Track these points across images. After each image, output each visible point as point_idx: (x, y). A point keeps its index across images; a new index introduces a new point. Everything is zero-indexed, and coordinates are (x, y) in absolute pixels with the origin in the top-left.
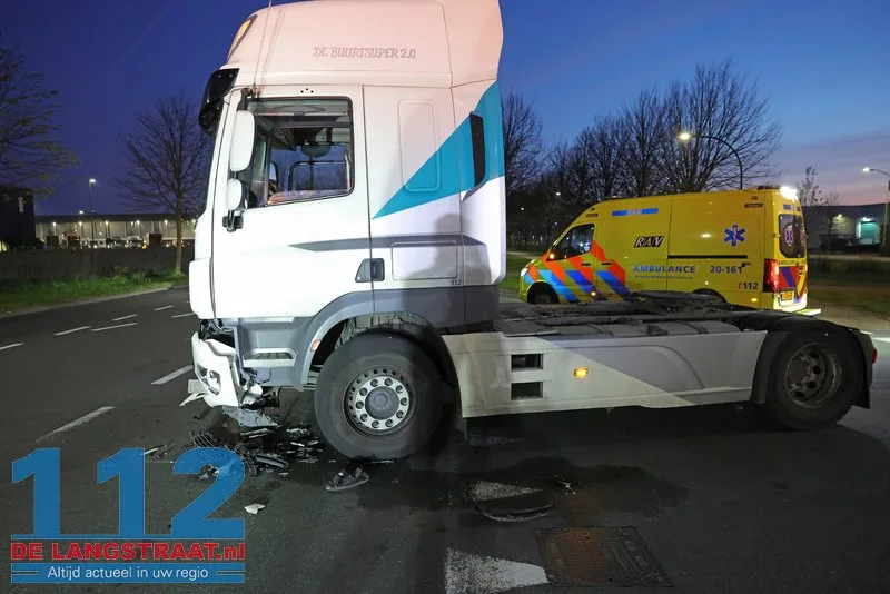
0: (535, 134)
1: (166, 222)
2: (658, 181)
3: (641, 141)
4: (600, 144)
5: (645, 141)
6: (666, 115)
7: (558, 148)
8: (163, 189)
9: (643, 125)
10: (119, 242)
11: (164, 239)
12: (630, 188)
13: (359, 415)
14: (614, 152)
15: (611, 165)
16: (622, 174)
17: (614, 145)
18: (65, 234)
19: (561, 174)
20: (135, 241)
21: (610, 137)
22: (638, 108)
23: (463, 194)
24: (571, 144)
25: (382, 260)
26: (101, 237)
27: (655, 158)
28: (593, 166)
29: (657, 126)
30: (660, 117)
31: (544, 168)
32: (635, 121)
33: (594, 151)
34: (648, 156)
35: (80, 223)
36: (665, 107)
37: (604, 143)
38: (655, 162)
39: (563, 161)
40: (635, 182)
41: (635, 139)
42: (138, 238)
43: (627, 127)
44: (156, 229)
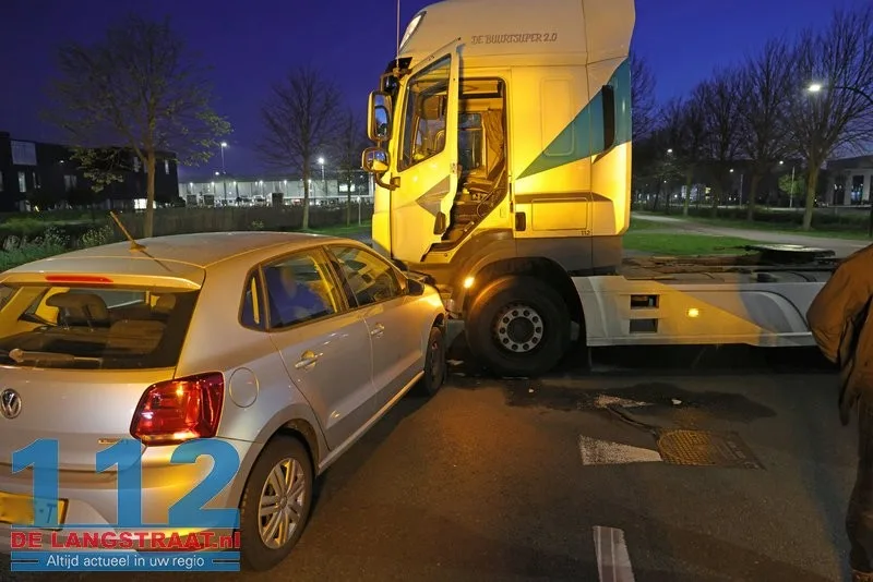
0: (647, 89)
1: (285, 182)
2: (781, 136)
3: (765, 92)
4: (717, 97)
5: (769, 93)
6: (795, 64)
7: (671, 103)
8: (293, 152)
9: (768, 78)
10: (246, 200)
11: (285, 197)
12: (750, 144)
13: (502, 339)
14: (734, 106)
15: (730, 120)
16: (742, 129)
17: (734, 97)
18: (201, 193)
19: (674, 130)
20: (260, 200)
21: (730, 90)
22: (764, 57)
23: (594, 157)
24: (687, 98)
25: (524, 214)
26: (230, 196)
27: (779, 112)
28: (709, 121)
29: (784, 77)
30: (788, 68)
31: (656, 125)
32: (759, 72)
33: (711, 105)
34: (772, 110)
35: (213, 184)
36: (794, 56)
37: (722, 96)
38: (779, 115)
39: (676, 117)
40: (756, 137)
41: (758, 92)
42: (262, 197)
43: (749, 79)
44: (277, 188)
